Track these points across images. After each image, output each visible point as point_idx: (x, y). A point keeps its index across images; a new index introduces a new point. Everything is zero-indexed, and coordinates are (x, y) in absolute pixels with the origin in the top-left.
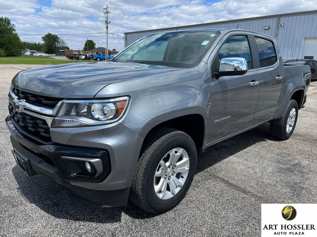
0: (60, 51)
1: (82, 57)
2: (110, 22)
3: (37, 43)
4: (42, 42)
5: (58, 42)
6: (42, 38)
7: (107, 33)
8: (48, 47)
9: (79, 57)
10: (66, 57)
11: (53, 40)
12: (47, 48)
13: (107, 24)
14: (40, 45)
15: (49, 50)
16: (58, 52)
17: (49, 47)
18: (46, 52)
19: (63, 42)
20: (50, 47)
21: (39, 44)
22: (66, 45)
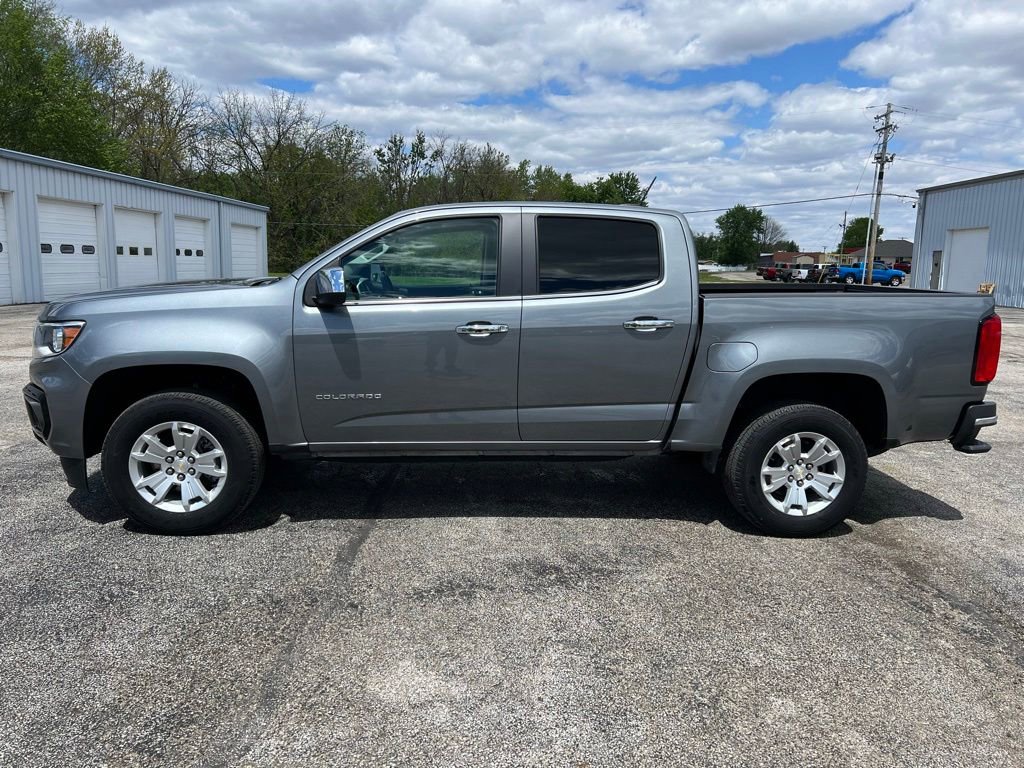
0: (762, 255)
1: (800, 272)
2: (892, 158)
3: (707, 236)
4: (717, 232)
5: (760, 230)
6: (718, 221)
7: (879, 194)
8: (729, 245)
9: (791, 274)
10: (758, 274)
11: (746, 224)
12: (728, 248)
13: (882, 165)
14: (714, 242)
15: (730, 254)
16: (755, 259)
17: (733, 245)
18: (722, 262)
19: (776, 229)
20: (736, 245)
21: (711, 237)
22: (785, 239)
